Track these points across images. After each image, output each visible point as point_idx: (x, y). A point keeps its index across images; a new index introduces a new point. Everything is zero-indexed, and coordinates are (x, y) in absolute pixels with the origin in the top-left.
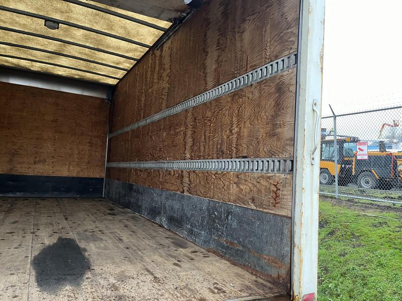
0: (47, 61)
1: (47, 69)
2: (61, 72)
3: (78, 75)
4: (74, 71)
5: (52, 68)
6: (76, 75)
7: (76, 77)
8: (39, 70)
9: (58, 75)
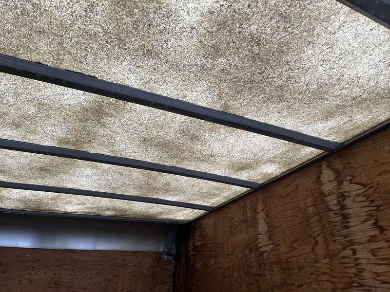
0: (40, 182)
1: (40, 202)
2: (73, 205)
3: (114, 209)
4: (104, 202)
5: (52, 199)
6: (108, 209)
7: (108, 213)
8: (20, 206)
9: (66, 213)
